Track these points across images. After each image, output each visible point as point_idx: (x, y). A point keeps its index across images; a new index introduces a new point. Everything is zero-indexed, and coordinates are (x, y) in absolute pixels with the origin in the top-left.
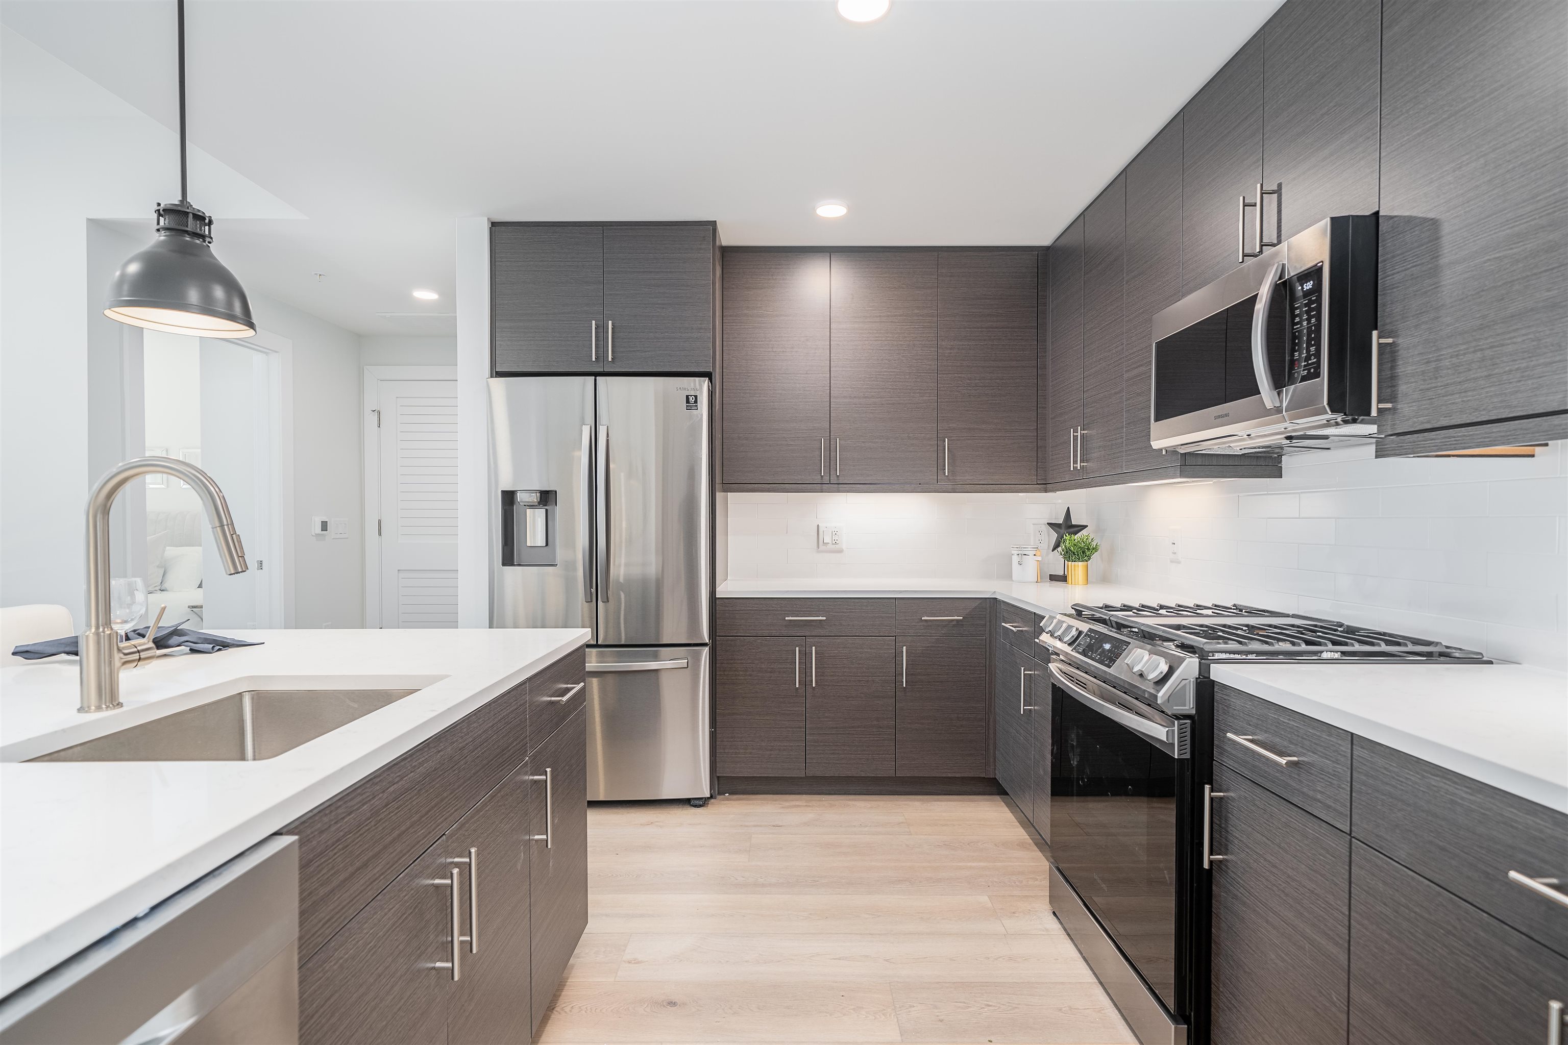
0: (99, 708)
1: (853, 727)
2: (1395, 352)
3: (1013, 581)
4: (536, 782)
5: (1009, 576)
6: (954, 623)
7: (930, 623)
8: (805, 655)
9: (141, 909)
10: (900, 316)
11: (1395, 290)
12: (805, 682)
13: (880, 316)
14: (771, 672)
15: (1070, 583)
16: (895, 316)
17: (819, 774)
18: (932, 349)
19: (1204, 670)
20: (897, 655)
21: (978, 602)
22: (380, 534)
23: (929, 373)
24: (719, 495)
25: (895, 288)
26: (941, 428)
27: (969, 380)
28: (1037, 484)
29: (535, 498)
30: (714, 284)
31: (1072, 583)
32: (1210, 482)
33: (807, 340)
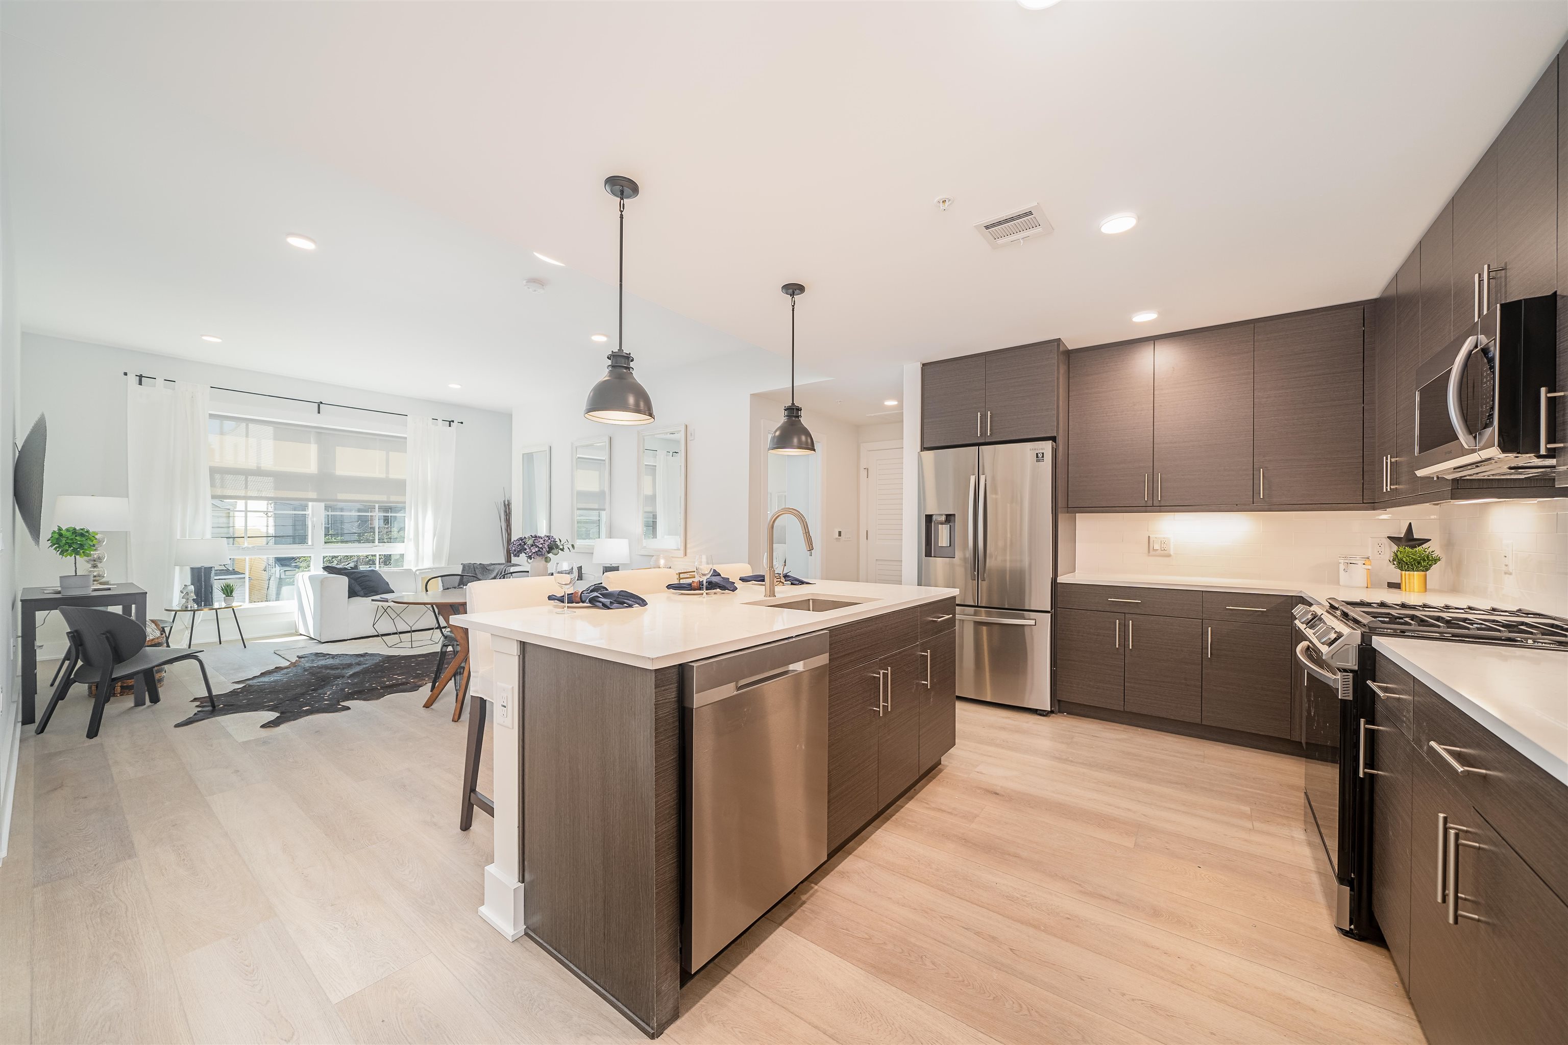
0: (770, 596)
1: (1164, 682)
2: (1565, 403)
3: (1340, 585)
4: (923, 655)
5: (1337, 582)
6: (1260, 613)
7: (1234, 612)
8: (1124, 626)
9: (794, 635)
10: (1217, 378)
11: (1565, 354)
12: (1124, 643)
13: (1198, 380)
14: (1097, 635)
15: (1404, 589)
16: (1212, 378)
17: (1134, 711)
18: (1248, 400)
19: (1366, 640)
20: (1203, 634)
21: (1282, 599)
22: (867, 539)
23: (1245, 419)
24: (1061, 517)
25: (1212, 357)
26: (1257, 461)
27: (1286, 420)
28: (1363, 503)
29: (943, 518)
30: (1058, 379)
31: (1406, 590)
32: (1535, 501)
33: (1134, 405)
